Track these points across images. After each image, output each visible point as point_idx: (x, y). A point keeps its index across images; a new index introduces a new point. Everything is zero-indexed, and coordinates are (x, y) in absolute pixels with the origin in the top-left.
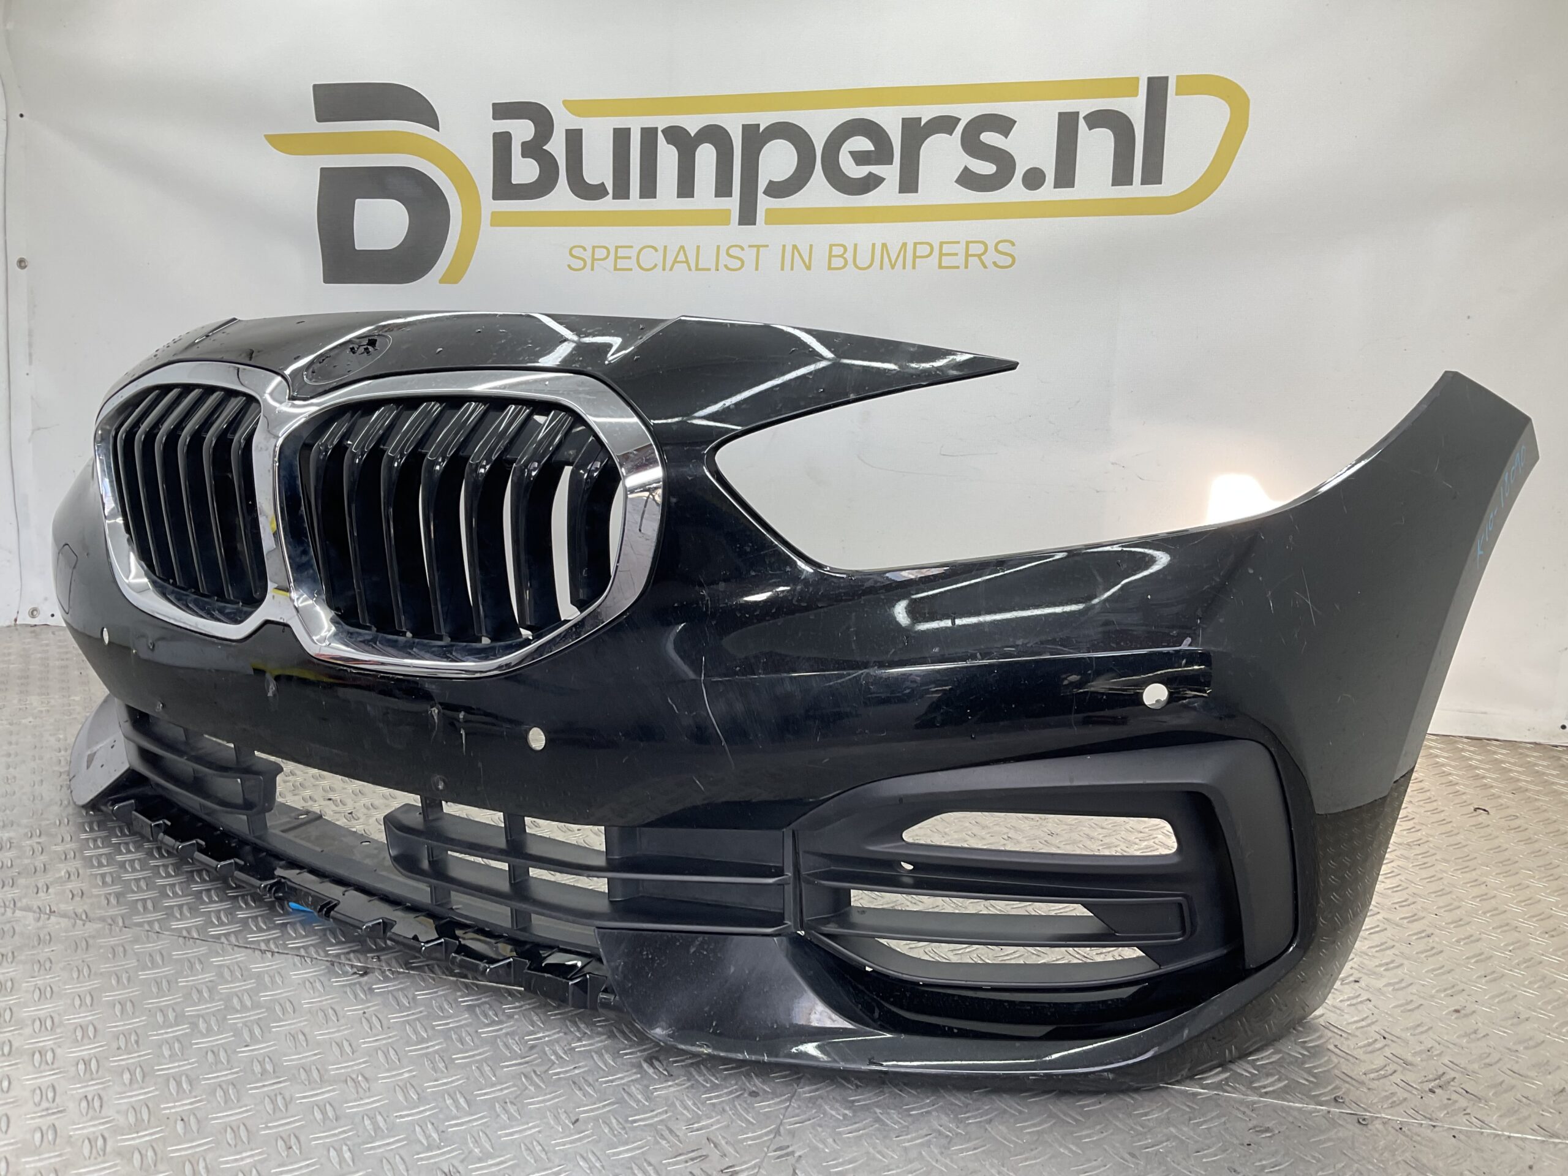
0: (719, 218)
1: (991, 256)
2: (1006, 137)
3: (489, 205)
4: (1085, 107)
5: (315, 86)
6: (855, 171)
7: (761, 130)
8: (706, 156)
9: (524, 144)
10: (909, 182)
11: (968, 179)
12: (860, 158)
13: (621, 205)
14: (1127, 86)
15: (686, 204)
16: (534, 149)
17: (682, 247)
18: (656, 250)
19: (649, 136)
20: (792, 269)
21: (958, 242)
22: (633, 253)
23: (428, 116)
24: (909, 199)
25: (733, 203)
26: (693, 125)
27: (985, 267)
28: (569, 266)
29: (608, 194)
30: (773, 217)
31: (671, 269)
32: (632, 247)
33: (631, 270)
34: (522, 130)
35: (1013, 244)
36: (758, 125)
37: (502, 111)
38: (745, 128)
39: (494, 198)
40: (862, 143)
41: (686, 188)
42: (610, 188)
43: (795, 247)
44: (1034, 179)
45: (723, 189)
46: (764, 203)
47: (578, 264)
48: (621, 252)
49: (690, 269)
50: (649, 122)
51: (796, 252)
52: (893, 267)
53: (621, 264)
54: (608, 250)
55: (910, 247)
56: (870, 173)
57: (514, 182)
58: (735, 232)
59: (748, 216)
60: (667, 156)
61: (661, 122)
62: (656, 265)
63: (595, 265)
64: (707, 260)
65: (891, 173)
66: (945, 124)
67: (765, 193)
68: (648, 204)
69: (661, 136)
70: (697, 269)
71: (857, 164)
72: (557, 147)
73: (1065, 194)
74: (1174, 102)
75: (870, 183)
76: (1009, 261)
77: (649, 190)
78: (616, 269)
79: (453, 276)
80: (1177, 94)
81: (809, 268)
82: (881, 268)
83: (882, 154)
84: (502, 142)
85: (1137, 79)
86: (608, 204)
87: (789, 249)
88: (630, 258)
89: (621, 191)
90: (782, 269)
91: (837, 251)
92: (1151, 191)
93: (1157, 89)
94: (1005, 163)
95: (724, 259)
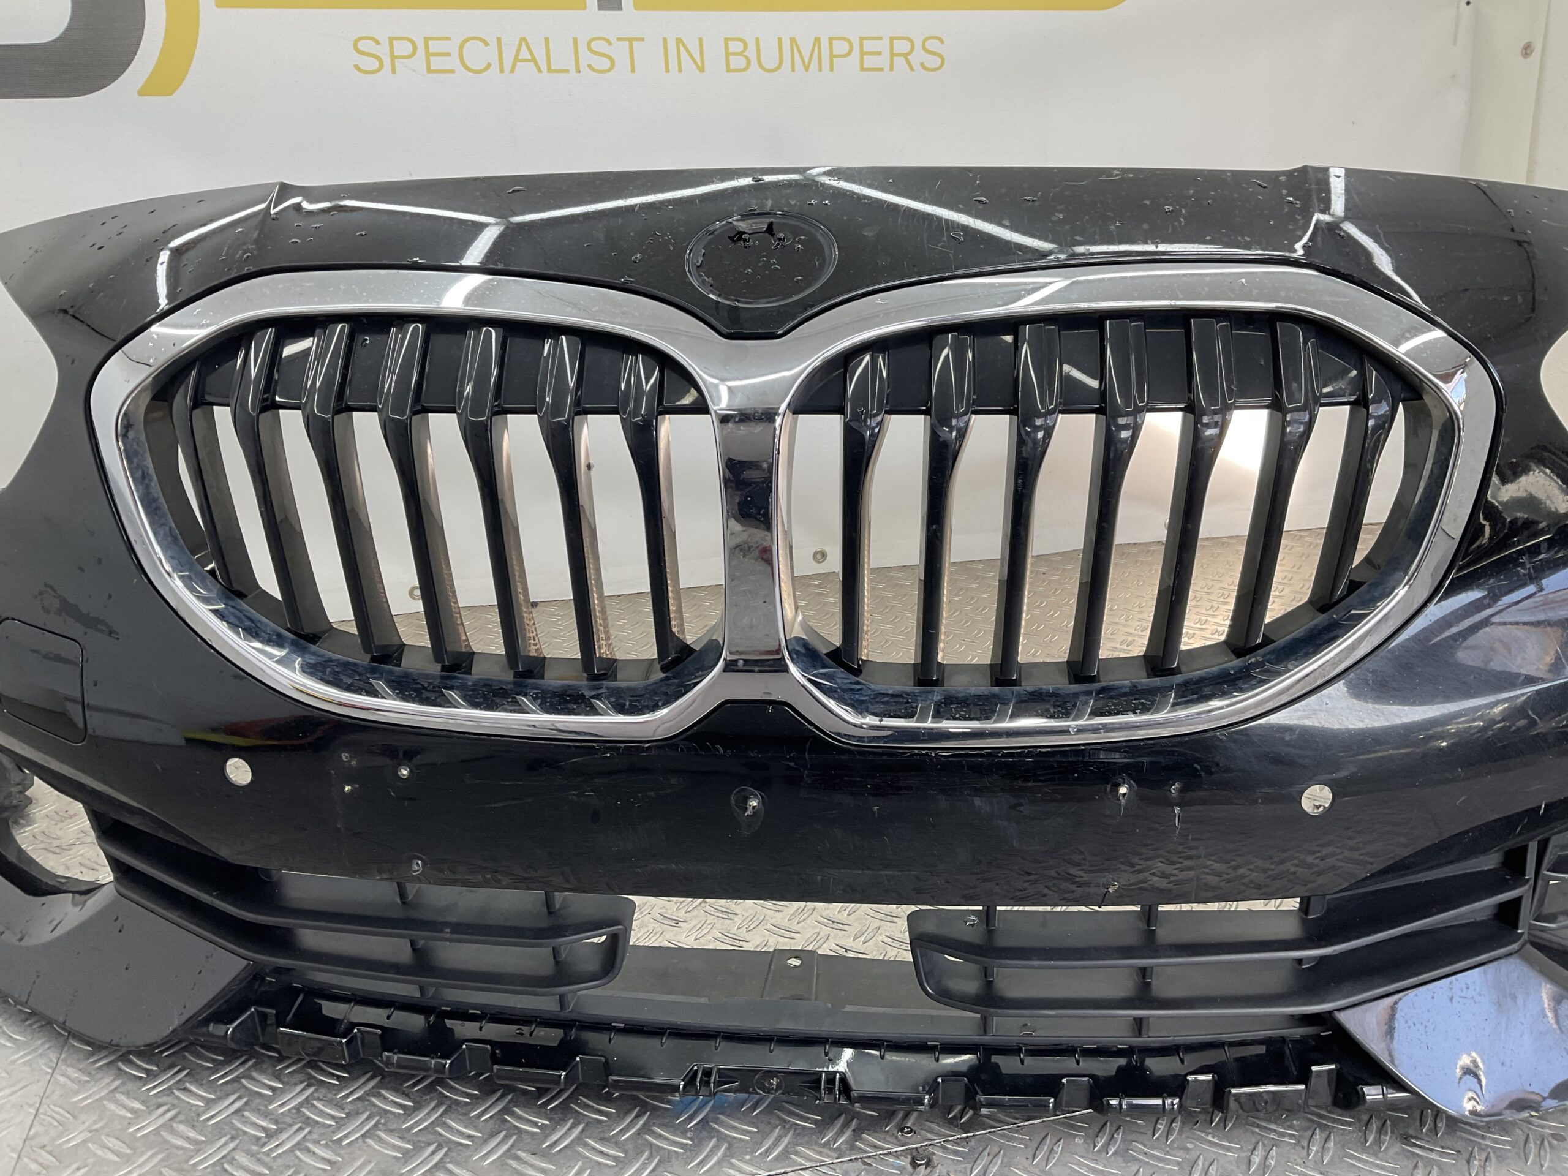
17: (523, 39)
18: (486, 44)
20: (680, 70)
21: (880, 38)
22: (452, 47)
27: (912, 69)
28: (356, 67)
31: (512, 71)
32: (448, 39)
33: (453, 71)
35: (942, 42)
43: (679, 41)
48: (434, 46)
49: (540, 71)
51: (682, 49)
52: (807, 68)
53: (436, 63)
54: (413, 43)
58: (595, 19)
62: (489, 66)
63: (397, 64)
64: (563, 57)
78: (429, 70)
81: (701, 68)
87: (672, 44)
88: (448, 54)
90: (667, 71)
95: (585, 56)
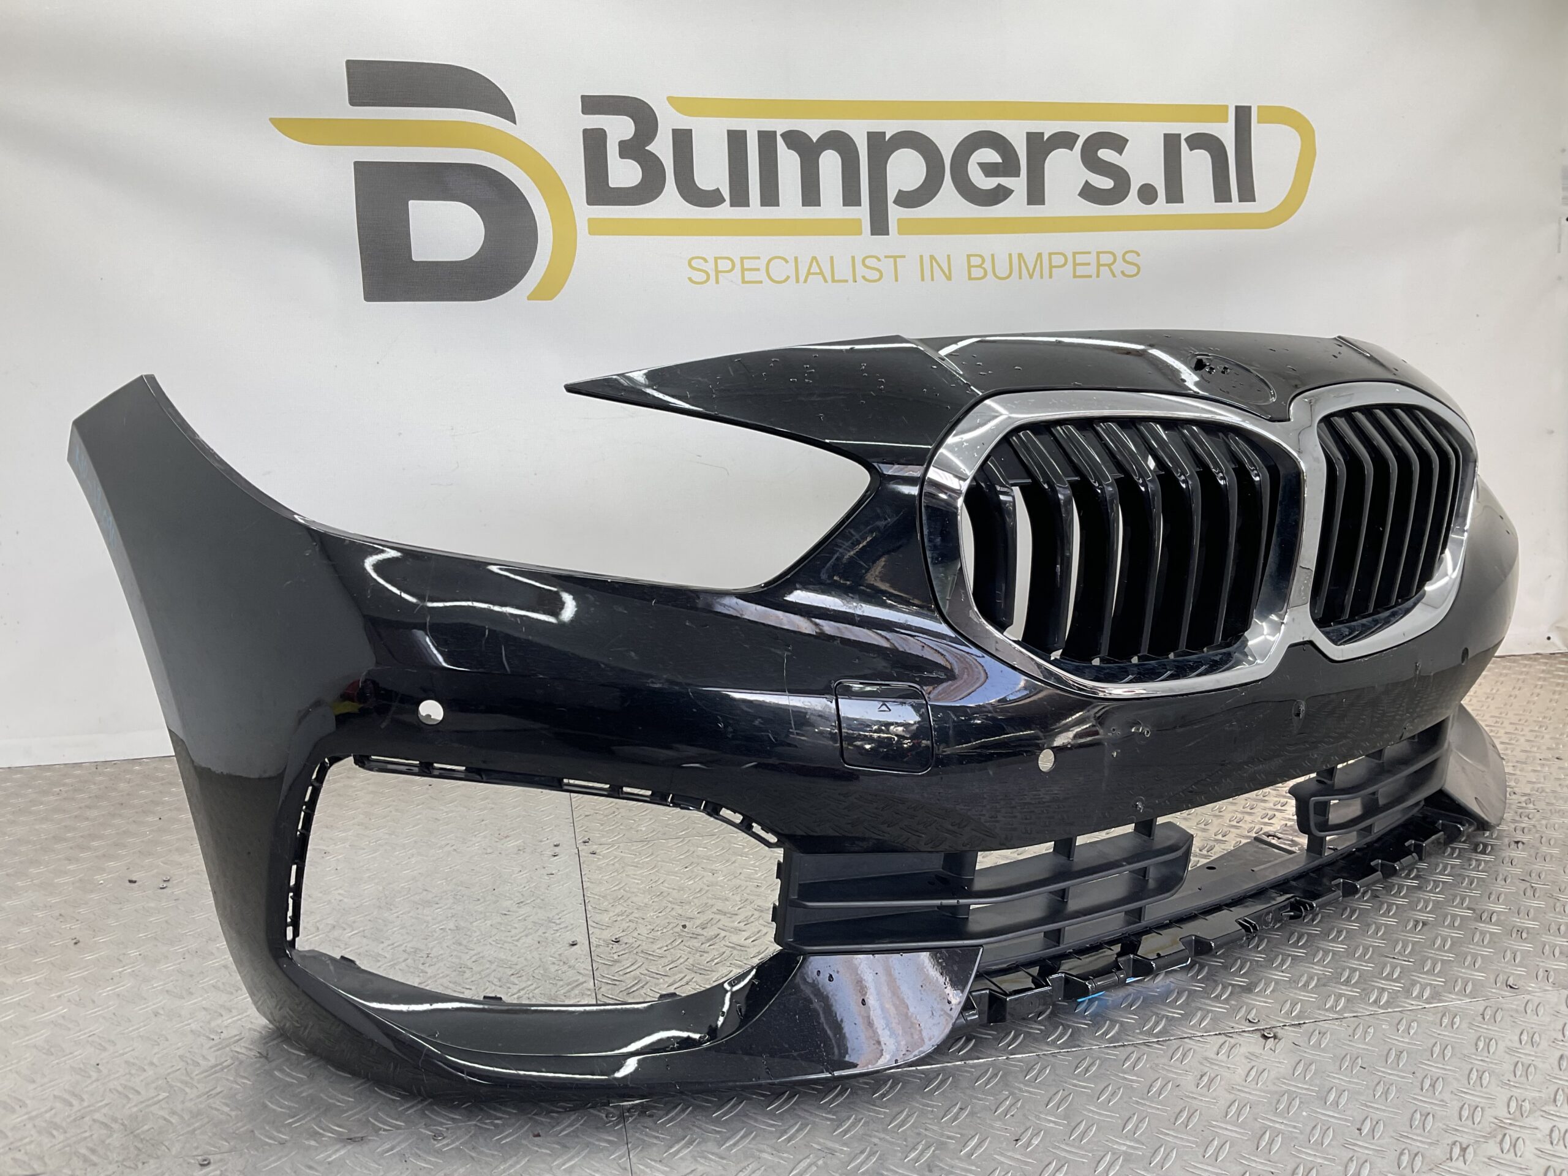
0: (850, 228)
1: (1118, 267)
2: (1121, 154)
3: (584, 212)
4: (1186, 130)
5: (348, 62)
6: (986, 183)
7: (887, 139)
8: (830, 163)
9: (622, 144)
10: (1036, 195)
11: (1089, 193)
12: (989, 170)
13: (739, 213)
14: (1216, 113)
15: (811, 212)
16: (633, 149)
17: (814, 258)
18: (787, 262)
19: (767, 139)
21: (1089, 253)
22: (761, 264)
23: (499, 105)
24: (1036, 211)
25: (862, 212)
26: (814, 130)
27: (1114, 276)
28: (690, 279)
29: (724, 200)
30: (906, 227)
31: (805, 281)
32: (759, 258)
33: (761, 282)
34: (619, 128)
35: (1138, 255)
36: (884, 133)
37: (592, 105)
38: (871, 135)
39: (590, 202)
40: (990, 155)
41: (811, 194)
42: (726, 193)
43: (932, 258)
44: (1147, 194)
45: (851, 198)
46: (895, 213)
47: (700, 277)
48: (748, 264)
49: (826, 281)
50: (768, 125)
51: (934, 264)
52: (1031, 276)
53: (749, 276)
54: (732, 261)
55: (1045, 258)
56: (999, 185)
57: (612, 184)
58: (867, 242)
59: (879, 226)
60: (789, 162)
61: (780, 126)
62: (788, 277)
63: (721, 278)
64: (843, 270)
65: (1018, 184)
66: (1066, 140)
67: (895, 202)
68: (770, 212)
69: (780, 142)
70: (834, 281)
71: (986, 176)
72: (662, 147)
73: (1175, 208)
74: (1257, 130)
75: (1000, 195)
76: (1135, 270)
77: (770, 197)
78: (744, 282)
79: (547, 291)
80: (1258, 122)
81: (949, 278)
82: (1020, 278)
83: (1009, 166)
84: (594, 141)
85: (1226, 107)
86: (725, 211)
87: (927, 260)
88: (758, 270)
89: (740, 198)
90: (923, 280)
91: (975, 261)
92: (1247, 207)
93: (1243, 115)
94: (1121, 178)
95: (861, 270)
